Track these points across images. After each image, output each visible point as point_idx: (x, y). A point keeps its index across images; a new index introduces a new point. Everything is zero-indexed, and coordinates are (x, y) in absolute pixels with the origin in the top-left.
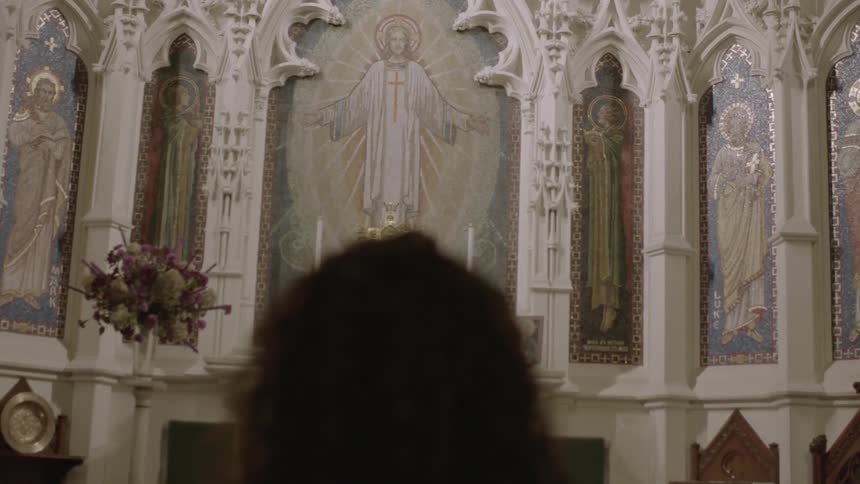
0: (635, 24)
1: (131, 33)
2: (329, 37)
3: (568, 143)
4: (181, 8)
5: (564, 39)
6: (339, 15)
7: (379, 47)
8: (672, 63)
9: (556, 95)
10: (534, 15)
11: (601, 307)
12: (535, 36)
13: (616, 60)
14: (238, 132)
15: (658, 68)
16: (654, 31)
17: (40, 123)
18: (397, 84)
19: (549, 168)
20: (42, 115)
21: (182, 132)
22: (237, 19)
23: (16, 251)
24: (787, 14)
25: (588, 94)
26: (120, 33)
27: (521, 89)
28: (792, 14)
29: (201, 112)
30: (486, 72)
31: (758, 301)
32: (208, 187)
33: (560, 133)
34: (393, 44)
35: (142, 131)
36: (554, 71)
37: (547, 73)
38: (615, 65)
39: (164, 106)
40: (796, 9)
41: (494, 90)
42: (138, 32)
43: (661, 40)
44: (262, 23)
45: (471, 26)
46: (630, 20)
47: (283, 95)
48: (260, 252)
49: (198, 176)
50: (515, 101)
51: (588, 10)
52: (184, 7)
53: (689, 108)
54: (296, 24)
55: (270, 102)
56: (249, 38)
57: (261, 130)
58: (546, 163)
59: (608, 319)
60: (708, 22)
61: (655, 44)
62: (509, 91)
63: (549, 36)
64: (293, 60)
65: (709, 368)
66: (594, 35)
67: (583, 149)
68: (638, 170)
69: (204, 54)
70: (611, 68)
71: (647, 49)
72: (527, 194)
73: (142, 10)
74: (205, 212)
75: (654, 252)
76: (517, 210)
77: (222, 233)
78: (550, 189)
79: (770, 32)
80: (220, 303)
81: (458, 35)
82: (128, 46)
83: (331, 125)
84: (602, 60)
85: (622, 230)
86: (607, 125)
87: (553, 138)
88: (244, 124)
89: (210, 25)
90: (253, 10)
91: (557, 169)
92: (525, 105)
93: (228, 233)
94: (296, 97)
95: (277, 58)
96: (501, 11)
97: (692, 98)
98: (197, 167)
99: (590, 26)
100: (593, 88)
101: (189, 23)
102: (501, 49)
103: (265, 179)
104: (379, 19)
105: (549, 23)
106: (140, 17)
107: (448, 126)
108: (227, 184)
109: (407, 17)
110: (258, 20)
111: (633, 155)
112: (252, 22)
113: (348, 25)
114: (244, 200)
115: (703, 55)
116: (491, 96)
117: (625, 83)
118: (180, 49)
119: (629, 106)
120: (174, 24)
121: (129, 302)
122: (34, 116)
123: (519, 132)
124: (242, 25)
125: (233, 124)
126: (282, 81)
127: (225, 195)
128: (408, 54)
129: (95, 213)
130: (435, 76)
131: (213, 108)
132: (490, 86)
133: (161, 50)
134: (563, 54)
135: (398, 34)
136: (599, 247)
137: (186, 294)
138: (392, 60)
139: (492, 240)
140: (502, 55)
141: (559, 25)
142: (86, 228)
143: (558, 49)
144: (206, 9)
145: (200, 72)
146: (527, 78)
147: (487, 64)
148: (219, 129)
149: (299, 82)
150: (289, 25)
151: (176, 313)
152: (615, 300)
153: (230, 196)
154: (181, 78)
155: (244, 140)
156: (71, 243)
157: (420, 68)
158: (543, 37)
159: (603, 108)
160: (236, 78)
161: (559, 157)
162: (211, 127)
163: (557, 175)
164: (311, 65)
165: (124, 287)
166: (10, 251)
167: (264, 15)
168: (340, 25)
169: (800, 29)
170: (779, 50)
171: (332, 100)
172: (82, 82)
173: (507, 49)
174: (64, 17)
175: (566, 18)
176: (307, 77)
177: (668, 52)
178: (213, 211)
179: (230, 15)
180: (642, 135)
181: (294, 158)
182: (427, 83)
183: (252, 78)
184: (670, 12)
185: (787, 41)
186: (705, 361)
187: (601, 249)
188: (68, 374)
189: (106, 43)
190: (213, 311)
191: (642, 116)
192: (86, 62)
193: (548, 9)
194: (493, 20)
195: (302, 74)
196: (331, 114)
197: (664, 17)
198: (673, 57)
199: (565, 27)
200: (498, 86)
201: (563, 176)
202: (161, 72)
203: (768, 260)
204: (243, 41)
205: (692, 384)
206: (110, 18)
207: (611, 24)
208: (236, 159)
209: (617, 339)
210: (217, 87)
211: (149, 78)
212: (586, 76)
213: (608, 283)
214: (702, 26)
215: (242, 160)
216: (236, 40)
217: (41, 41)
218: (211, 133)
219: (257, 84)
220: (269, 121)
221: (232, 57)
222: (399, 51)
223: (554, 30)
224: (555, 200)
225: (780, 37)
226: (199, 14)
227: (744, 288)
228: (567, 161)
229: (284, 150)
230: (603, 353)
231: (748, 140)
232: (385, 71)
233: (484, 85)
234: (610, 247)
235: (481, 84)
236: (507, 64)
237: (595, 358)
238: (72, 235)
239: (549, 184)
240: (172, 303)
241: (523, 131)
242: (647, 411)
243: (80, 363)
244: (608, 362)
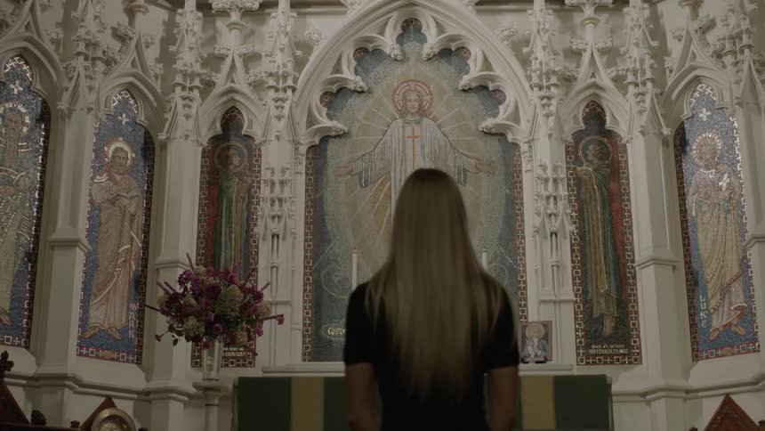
0: (613, 74)
1: (189, 107)
2: (355, 101)
3: (563, 175)
4: (229, 85)
5: (553, 89)
6: (362, 84)
7: (396, 106)
8: (647, 105)
9: (550, 136)
10: (526, 71)
11: (602, 316)
12: (528, 89)
13: (599, 106)
14: (282, 183)
15: (636, 109)
16: (630, 78)
17: (116, 183)
18: (414, 137)
19: (548, 198)
20: (118, 177)
21: (234, 188)
22: (277, 90)
23: (100, 291)
24: (742, 52)
25: (578, 136)
26: (180, 108)
27: (519, 135)
28: (747, 51)
29: (250, 169)
30: (489, 122)
31: (738, 299)
32: (259, 229)
33: (555, 168)
34: (409, 104)
35: (201, 189)
36: (547, 116)
37: (540, 119)
38: (599, 110)
39: (220, 167)
40: (750, 47)
41: (497, 138)
42: (195, 105)
43: (636, 85)
44: (298, 93)
45: (474, 85)
46: (609, 71)
47: (317, 153)
48: (305, 285)
50: (515, 145)
51: (572, 65)
52: (232, 85)
53: (665, 143)
54: (326, 93)
55: (307, 158)
56: (287, 105)
57: (301, 181)
58: (545, 194)
59: (609, 326)
60: (675, 67)
61: (631, 88)
62: (510, 137)
63: (541, 88)
64: (325, 122)
65: (700, 362)
66: (579, 85)
67: (577, 183)
68: (626, 197)
69: (251, 122)
70: (595, 114)
71: (624, 94)
72: (530, 221)
73: (197, 87)
74: (257, 253)
75: (644, 265)
76: (524, 238)
77: (272, 268)
78: (550, 215)
79: (730, 69)
80: (273, 314)
81: (464, 95)
82: (187, 117)
83: (361, 173)
84: (587, 107)
85: (615, 248)
86: (596, 161)
87: (549, 173)
88: (287, 176)
89: (254, 97)
90: (290, 82)
91: (555, 198)
92: (524, 147)
93: (277, 268)
94: (330, 153)
95: (311, 121)
96: (497, 71)
97: (666, 131)
98: (248, 216)
99: (575, 79)
100: (581, 131)
101: (238, 97)
102: (500, 103)
103: (306, 223)
104: (396, 85)
105: (540, 77)
106: (196, 93)
107: (459, 171)
108: (274, 226)
109: (418, 81)
110: (294, 90)
111: (620, 184)
112: (289, 92)
113: (370, 92)
114: (289, 239)
115: (674, 96)
116: (494, 142)
117: (608, 125)
118: (231, 119)
119: (615, 146)
120: (225, 99)
121: (198, 315)
122: (111, 178)
123: (520, 171)
124: (281, 95)
125: (277, 178)
126: (317, 141)
127: (273, 237)
128: (422, 112)
129: (165, 255)
130: (446, 129)
131: (260, 166)
132: (491, 134)
133: (214, 122)
134: (554, 102)
135: (413, 97)
136: (596, 264)
137: (245, 307)
138: (409, 118)
139: (503, 264)
140: (501, 108)
141: (548, 79)
142: (158, 269)
143: (549, 98)
144: (250, 85)
145: (248, 137)
146: (524, 126)
147: (490, 116)
148: (265, 181)
149: (331, 140)
150: (321, 93)
151: (238, 323)
152: (613, 309)
153: (278, 236)
154: (233, 143)
155: (287, 189)
156: (145, 284)
157: (433, 123)
158: (536, 89)
159: (591, 147)
160: (278, 138)
161: (556, 189)
162: (259, 182)
163: (556, 203)
164: (340, 126)
165: (193, 302)
166: (94, 290)
167: (299, 86)
168: (363, 92)
169: (754, 63)
170: (738, 82)
171: (360, 154)
172: (150, 150)
173: (506, 103)
174: (133, 97)
175: (554, 72)
176: (335, 137)
177: (643, 94)
178: (264, 249)
179: (271, 87)
180: (627, 167)
181: (329, 206)
182: (439, 135)
183: (291, 138)
184: (642, 61)
185: (744, 75)
186: (697, 356)
187: (599, 268)
188: (147, 393)
189: (168, 116)
190: (269, 321)
191: (626, 151)
192: (152, 133)
193: (538, 66)
194: (492, 79)
195: (333, 134)
196: (360, 165)
197: (638, 65)
198: (648, 98)
199: (554, 80)
200: (499, 134)
201: (561, 204)
202: (215, 140)
203: (744, 264)
204: (283, 108)
205: (686, 373)
206: (172, 95)
207: (593, 75)
208: (281, 205)
209: (618, 342)
210: (263, 148)
211: (205, 143)
212: (574, 121)
213: (607, 295)
214: (671, 71)
215: (286, 206)
216: (277, 108)
217: (115, 117)
218: (259, 187)
219: (296, 144)
220: (307, 174)
221: (274, 121)
222: (415, 110)
223: (545, 83)
224: (555, 224)
225: (738, 72)
226: (247, 90)
227: (725, 290)
228: (563, 191)
229: (321, 198)
230: (606, 356)
231: (718, 164)
232: (403, 127)
233: (488, 133)
234: (605, 263)
235: (486, 133)
236: (507, 113)
237: (600, 360)
238: (145, 277)
239: (549, 212)
240: (233, 314)
241: (524, 169)
242: (648, 403)
243: (156, 383)
244: (612, 363)
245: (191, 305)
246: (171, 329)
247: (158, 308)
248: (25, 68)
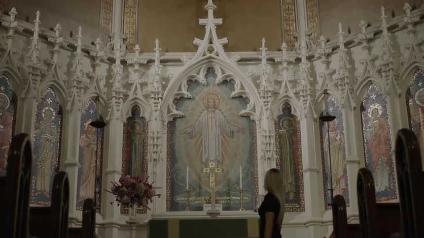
0: (295, 91)
1: (119, 106)
2: (187, 103)
3: (273, 134)
4: (135, 96)
5: (269, 98)
6: (190, 95)
7: (204, 105)
8: (308, 105)
9: (268, 118)
10: (258, 90)
11: (289, 192)
12: (259, 98)
13: (289, 105)
14: (157, 138)
15: (303, 107)
16: (301, 93)
17: (89, 138)
18: (212, 118)
19: (267, 144)
20: (90, 136)
21: (137, 139)
22: (155, 99)
23: (84, 183)
24: (345, 85)
25: (280, 117)
26: (115, 107)
27: (255, 117)
28: (346, 85)
29: (144, 132)
30: (243, 112)
31: (343, 186)
32: (148, 157)
33: (270, 131)
34: (210, 104)
35: (123, 140)
36: (267, 110)
37: (264, 111)
38: (289, 106)
39: (131, 130)
40: (348, 83)
41: (246, 118)
42: (121, 105)
43: (304, 97)
44: (163, 100)
45: (237, 96)
46: (293, 90)
47: (172, 124)
48: (167, 180)
49: (144, 154)
50: (254, 121)
51: (277, 88)
52: (136, 96)
53: (315, 120)
54: (175, 99)
55: (167, 127)
56: (159, 105)
57: (165, 137)
58: (266, 142)
59: (292, 196)
60: (319, 89)
61: (301, 97)
62: (252, 118)
63: (264, 98)
64: (175, 112)
65: (328, 211)
66: (280, 96)
67: (279, 137)
68: (299, 143)
69: (144, 111)
70: (287, 108)
71: (299, 100)
72: (260, 154)
73: (122, 98)
74: (147, 167)
75: (306, 171)
76: (257, 160)
77: (154, 173)
78: (268, 151)
79: (340, 92)
80: (157, 194)
81: (232, 100)
82: (118, 110)
83: (189, 134)
84: (284, 105)
85: (294, 164)
86: (287, 128)
87: (267, 134)
88: (159, 135)
89: (145, 101)
90: (160, 96)
91: (270, 144)
92: (257, 122)
93: (156, 173)
94: (177, 125)
95: (169, 111)
96: (247, 90)
97: (315, 116)
98: (143, 151)
99: (279, 93)
100: (281, 115)
101: (138, 101)
102: (248, 103)
103: (167, 154)
104: (204, 95)
105: (264, 93)
106: (121, 100)
107: (231, 132)
108: (155, 156)
109: (214, 94)
110: (162, 99)
111: (297, 137)
112: (160, 100)
113: (193, 98)
114: (161, 161)
115: (319, 101)
116: (245, 120)
117: (293, 112)
118: (135, 110)
119: (295, 121)
120: (133, 102)
121: (128, 195)
122: (87, 137)
123: (256, 132)
124: (157, 101)
125: (156, 135)
126: (171, 119)
127: (154, 160)
128: (215, 107)
129: (109, 168)
130: (225, 114)
131: (148, 130)
132: (245, 117)
133: (128, 111)
134: (269, 104)
135: (211, 101)
136: (287, 170)
137: (146, 191)
138: (210, 110)
139: (249, 170)
140: (248, 105)
141: (267, 94)
142: (107, 174)
143: (268, 102)
144: (143, 96)
145: (143, 118)
146: (258, 113)
147: (243, 109)
148: (150, 137)
149: (177, 119)
150: (173, 99)
151: (143, 198)
152: (294, 189)
153: (156, 160)
154: (136, 120)
155: (159, 141)
156: (101, 180)
157: (219, 112)
158: (262, 98)
159: (285, 122)
160: (156, 119)
161: (270, 140)
162: (147, 137)
163: (270, 146)
164: (181, 113)
165: (126, 190)
166: (81, 183)
167: (164, 97)
168: (190, 99)
169: (349, 90)
170: (343, 98)
171: (189, 125)
172: (100, 124)
173: (250, 103)
174: (95, 102)
175: (270, 91)
176: (180, 117)
177: (306, 101)
178: (150, 166)
179: (152, 98)
180: (300, 130)
181: (177, 147)
182: (222, 116)
183: (161, 119)
184: (306, 87)
185: (345, 94)
186: (327, 208)
187: (288, 172)
188: (103, 225)
189: (110, 110)
190: (155, 197)
191: (299, 124)
192: (103, 117)
193: (263, 88)
194: (244, 93)
195: (178, 116)
196: (189, 130)
197: (304, 88)
198: (308, 102)
199: (270, 94)
200: (247, 117)
201: (272, 146)
202: (129, 119)
203: (345, 171)
204: (157, 106)
205: (322, 216)
206: (111, 101)
207: (286, 92)
208: (157, 147)
209: (296, 203)
210: (149, 123)
211: (125, 120)
212: (278, 111)
213: (291, 183)
214: (318, 91)
215: (159, 148)
216: (155, 106)
217: (88, 111)
218: (148, 139)
219: (163, 121)
220: (167, 134)
221: (154, 112)
222: (212, 107)
223: (266, 96)
224: (269, 155)
225: (343, 93)
226: (141, 98)
227: (338, 182)
228: (273, 141)
229: (174, 143)
230: (290, 208)
231: (336, 130)
232: (207, 114)
233: (243, 116)
234: (291, 170)
235: (242, 116)
236: (251, 108)
237: (288, 210)
238: (101, 177)
239: (267, 150)
240: (141, 194)
241: (257, 131)
242: (307, 227)
243: (107, 221)
244: (293, 211)
245: (125, 191)
246: (117, 200)
247: (111, 191)
248: (53, 92)
